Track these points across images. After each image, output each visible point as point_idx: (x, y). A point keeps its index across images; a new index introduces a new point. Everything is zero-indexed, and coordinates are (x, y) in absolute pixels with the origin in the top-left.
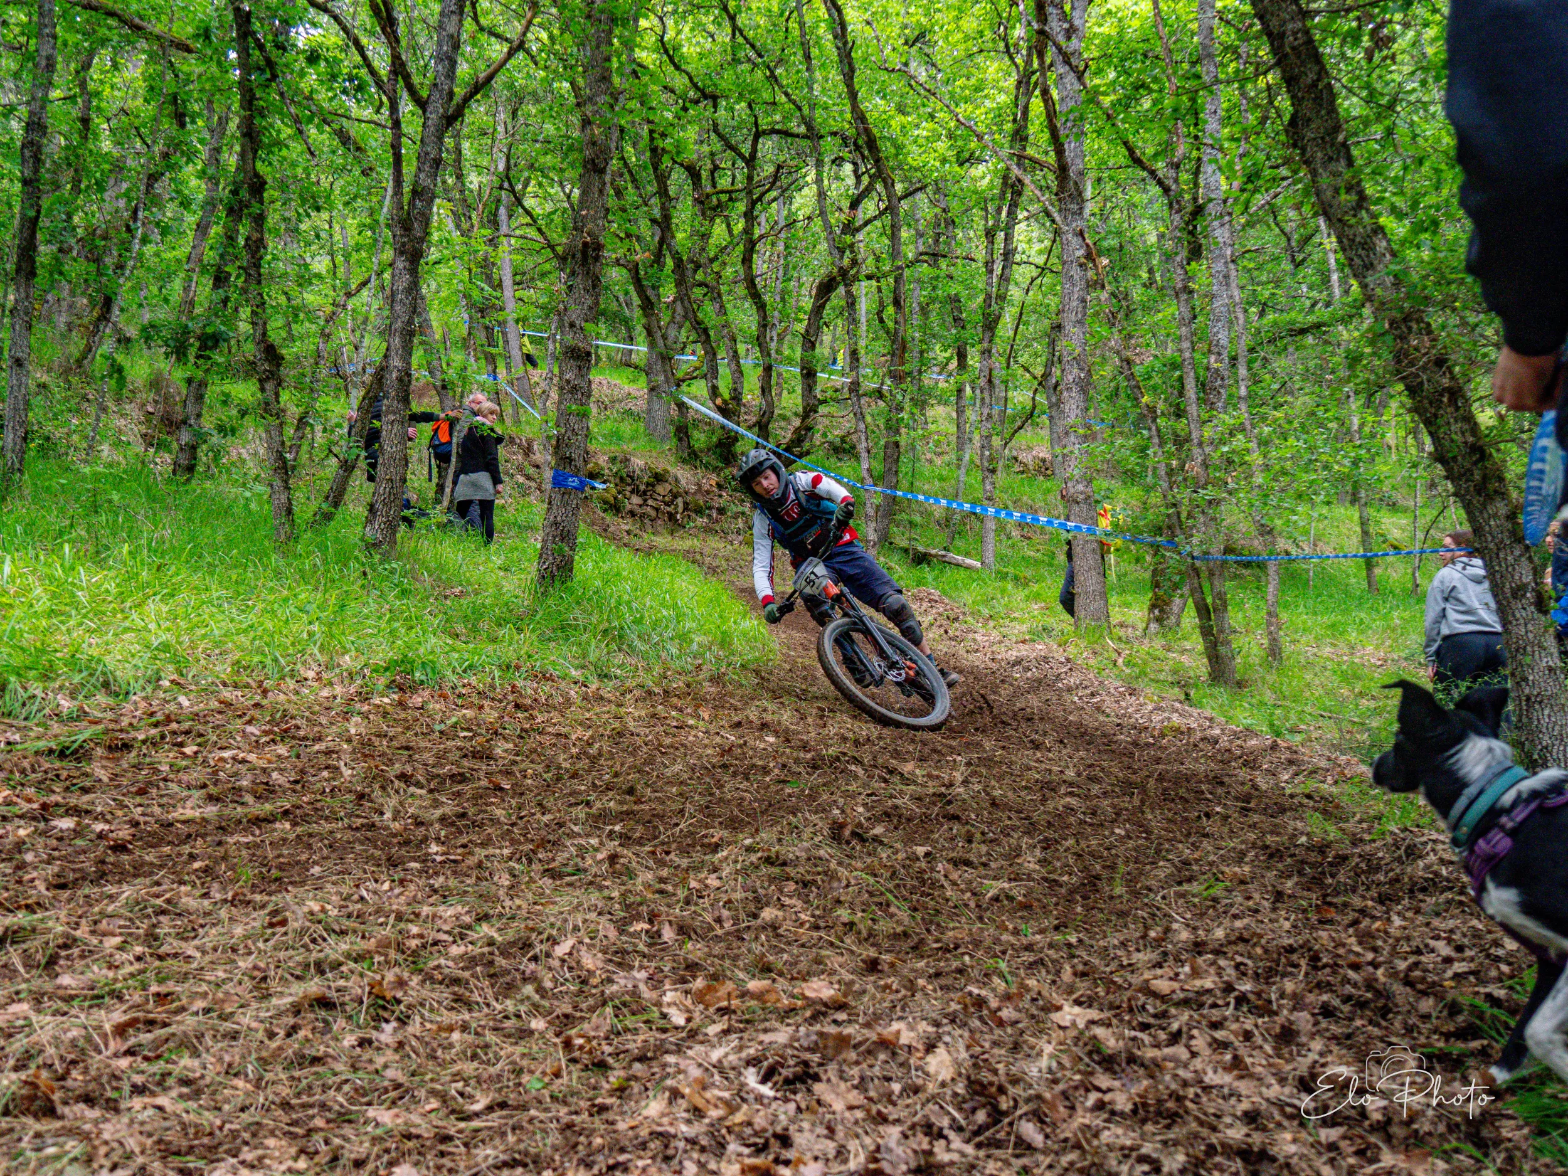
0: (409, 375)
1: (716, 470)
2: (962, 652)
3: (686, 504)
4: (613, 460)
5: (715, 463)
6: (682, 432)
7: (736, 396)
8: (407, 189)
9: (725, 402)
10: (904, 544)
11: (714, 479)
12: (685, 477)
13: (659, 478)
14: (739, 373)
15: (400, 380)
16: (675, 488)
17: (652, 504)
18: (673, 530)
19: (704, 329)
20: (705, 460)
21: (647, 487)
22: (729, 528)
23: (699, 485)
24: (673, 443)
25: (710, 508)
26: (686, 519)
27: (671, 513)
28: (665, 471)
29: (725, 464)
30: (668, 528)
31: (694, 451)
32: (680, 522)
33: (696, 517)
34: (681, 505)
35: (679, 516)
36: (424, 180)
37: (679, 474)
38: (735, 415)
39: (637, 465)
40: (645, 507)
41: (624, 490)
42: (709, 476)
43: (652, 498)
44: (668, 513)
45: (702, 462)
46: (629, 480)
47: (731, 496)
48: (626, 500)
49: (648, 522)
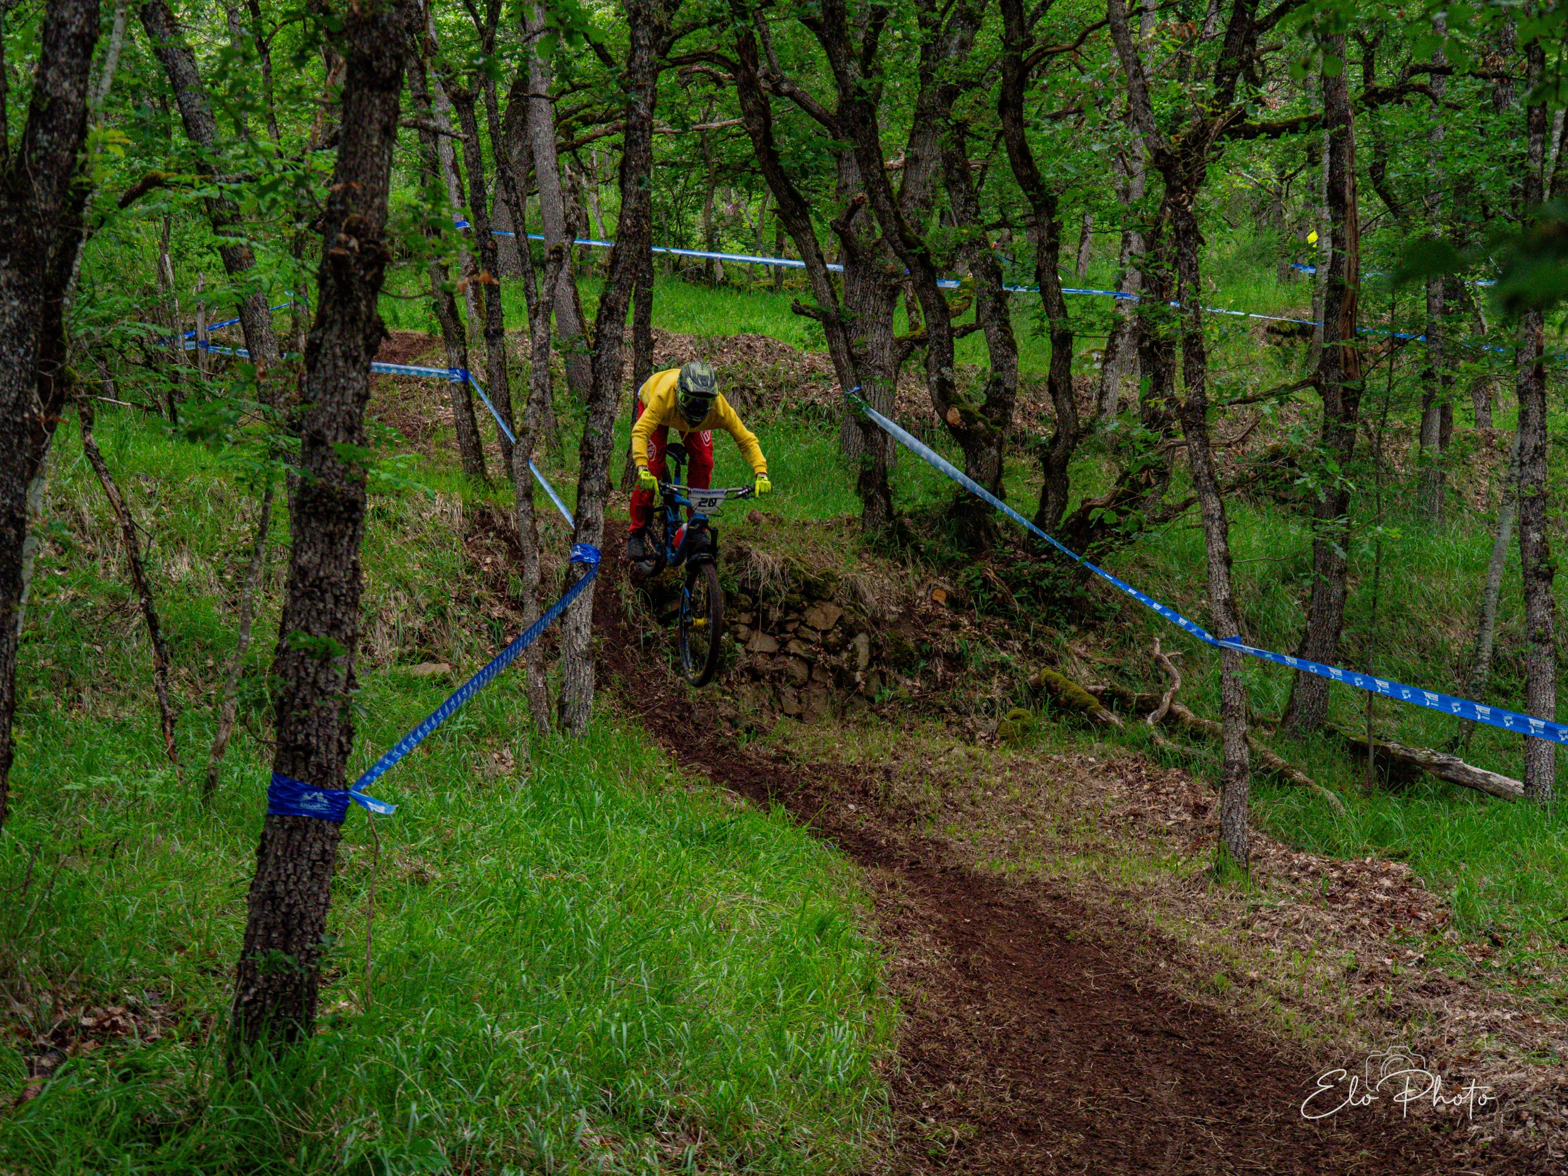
1: (949, 566)
3: (874, 646)
5: (947, 551)
7: (1000, 399)
9: (967, 416)
10: (1359, 733)
11: (943, 586)
12: (875, 583)
13: (813, 592)
16: (851, 613)
17: (799, 652)
18: (844, 708)
19: (921, 257)
20: (925, 543)
21: (786, 614)
22: (970, 701)
23: (908, 603)
24: (853, 507)
25: (929, 656)
26: (875, 682)
27: (841, 669)
28: (829, 577)
29: (969, 552)
30: (833, 703)
31: (902, 524)
32: (862, 687)
33: (899, 677)
34: (863, 652)
35: (858, 676)
36: (56, 85)
37: (864, 581)
38: (990, 444)
39: (765, 565)
40: (782, 659)
41: (734, 623)
42: (932, 581)
43: (798, 638)
44: (833, 669)
45: (916, 548)
46: (745, 600)
47: (979, 626)
48: (739, 646)
49: (789, 691)
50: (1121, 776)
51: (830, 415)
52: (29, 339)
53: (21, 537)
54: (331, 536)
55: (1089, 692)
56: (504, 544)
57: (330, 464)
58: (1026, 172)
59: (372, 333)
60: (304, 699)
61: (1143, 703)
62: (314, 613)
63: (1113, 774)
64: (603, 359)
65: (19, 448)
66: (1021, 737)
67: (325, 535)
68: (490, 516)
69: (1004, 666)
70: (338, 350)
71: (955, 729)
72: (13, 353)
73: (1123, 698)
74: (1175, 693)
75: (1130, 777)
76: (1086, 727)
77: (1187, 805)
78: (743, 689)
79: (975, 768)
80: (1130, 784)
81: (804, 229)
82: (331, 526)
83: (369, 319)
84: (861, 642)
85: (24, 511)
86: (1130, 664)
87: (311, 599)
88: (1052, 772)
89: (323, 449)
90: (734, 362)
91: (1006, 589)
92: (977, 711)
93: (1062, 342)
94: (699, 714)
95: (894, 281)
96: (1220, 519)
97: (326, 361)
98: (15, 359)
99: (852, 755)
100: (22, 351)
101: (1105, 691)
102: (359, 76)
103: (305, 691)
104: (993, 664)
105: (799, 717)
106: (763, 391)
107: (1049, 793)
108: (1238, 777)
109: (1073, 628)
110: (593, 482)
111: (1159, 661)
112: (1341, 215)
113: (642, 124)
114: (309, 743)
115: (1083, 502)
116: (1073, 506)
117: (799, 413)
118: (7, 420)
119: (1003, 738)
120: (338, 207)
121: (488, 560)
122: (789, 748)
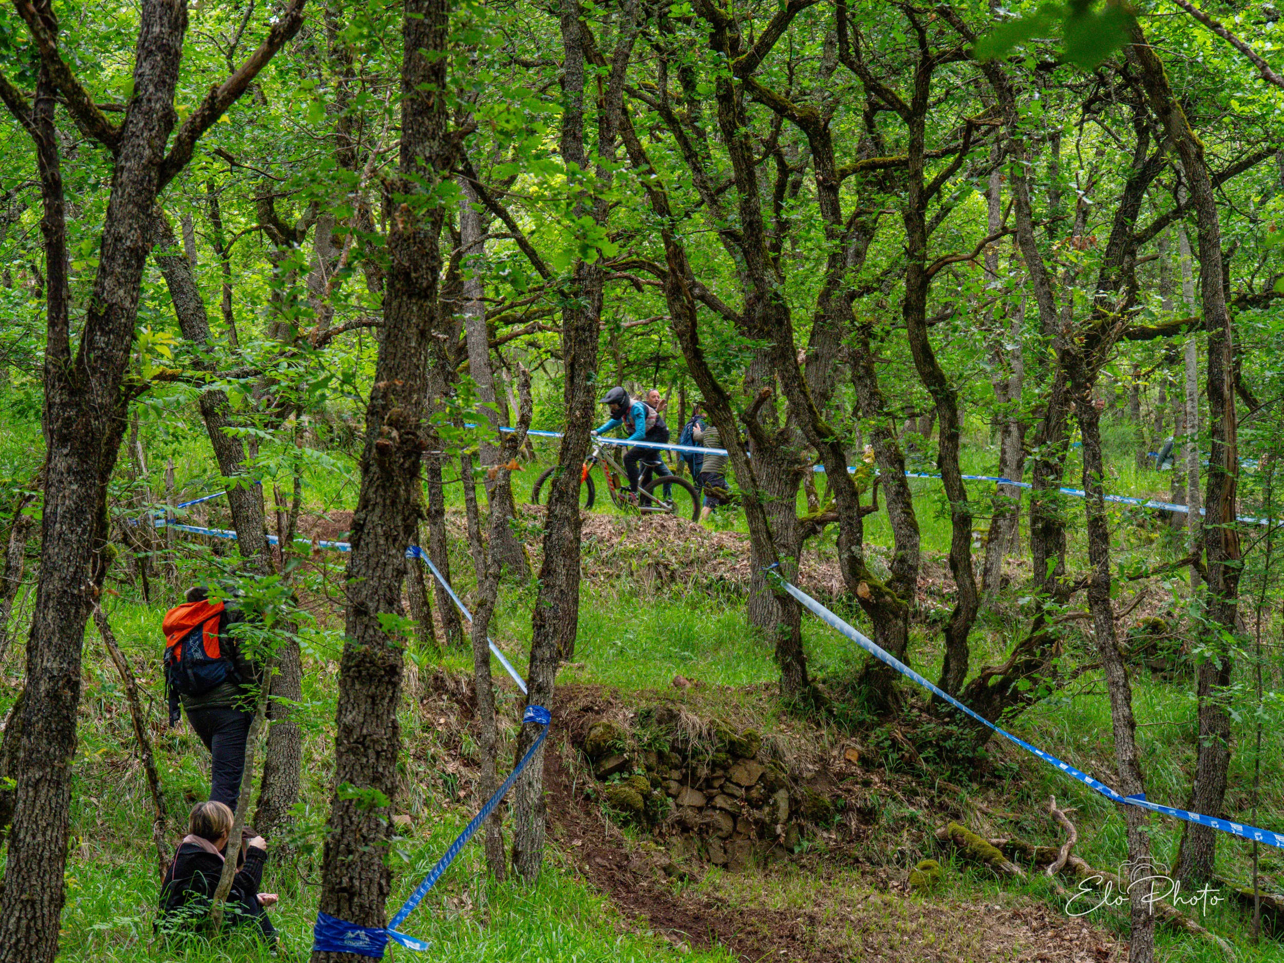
0: (74, 686)
1: (860, 728)
3: (793, 801)
4: (645, 718)
5: (858, 714)
6: (790, 652)
7: (904, 575)
8: (77, 314)
9: (875, 590)
10: (1245, 885)
11: (855, 748)
12: (794, 743)
13: (737, 751)
14: (909, 527)
15: (54, 696)
16: (772, 770)
17: (725, 806)
18: (766, 859)
19: (832, 445)
20: (837, 707)
21: (713, 771)
22: (882, 851)
23: (823, 761)
24: (771, 674)
25: (844, 810)
26: (794, 835)
27: (763, 822)
28: (752, 738)
29: (878, 715)
30: (756, 853)
31: (816, 689)
32: (782, 840)
33: (816, 830)
34: (784, 806)
35: (779, 829)
36: (112, 292)
37: (782, 741)
38: (897, 617)
39: (694, 725)
40: (709, 812)
41: (665, 779)
42: (844, 742)
43: (724, 793)
44: (756, 822)
45: (830, 712)
46: (676, 758)
47: (889, 783)
48: (670, 800)
49: (715, 843)
50: (1026, 923)
51: (737, 590)
52: (86, 519)
53: (75, 698)
54: (373, 698)
55: (993, 844)
56: (456, 706)
57: (371, 632)
58: (929, 369)
59: (410, 515)
60: (348, 845)
61: (1043, 855)
62: (358, 767)
63: (1019, 921)
64: (554, 537)
65: (76, 618)
66: (931, 887)
67: (368, 696)
68: (443, 681)
69: (913, 820)
70: (379, 530)
71: (869, 878)
72: (72, 532)
73: (1024, 850)
74: (1072, 846)
75: (1034, 924)
76: (991, 878)
77: (1089, 951)
78: (674, 840)
79: (891, 915)
80: (1035, 931)
81: (726, 420)
82: (373, 689)
83: (407, 502)
84: (781, 796)
85: (78, 675)
86: (1027, 819)
87: (355, 754)
88: (962, 919)
89: (366, 619)
90: (649, 540)
91: (913, 750)
92: (889, 862)
93: (963, 523)
94: (636, 862)
95: (797, 467)
96: (1124, 686)
97: (368, 540)
98: (74, 537)
99: (777, 902)
100: (79, 530)
101: (1007, 844)
102: (398, 286)
103: (349, 838)
104: (902, 818)
105: (725, 866)
106: (676, 566)
107: (961, 939)
108: (1145, 925)
109: (975, 786)
110: (545, 649)
111: (1055, 816)
112: (1219, 409)
113: (590, 325)
114: (352, 886)
115: (983, 670)
116: (973, 673)
117: (709, 587)
118: (65, 592)
119: (914, 887)
120: (381, 402)
121: (442, 721)
122: (719, 894)
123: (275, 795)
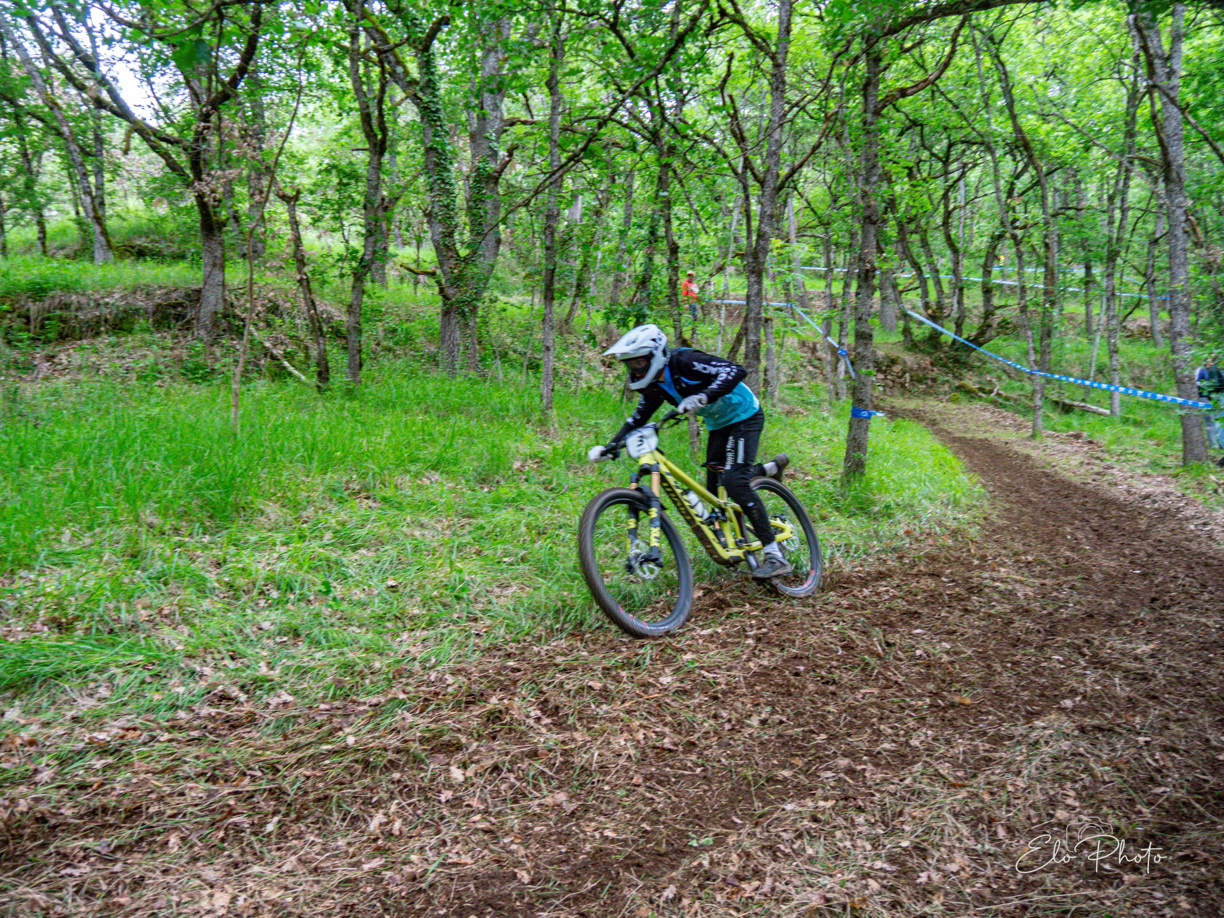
1: (930, 354)
2: (1106, 486)
3: (911, 376)
5: (929, 350)
6: (907, 332)
7: (940, 306)
8: (754, 235)
9: (934, 311)
10: (1055, 398)
11: (928, 360)
12: (910, 359)
13: (893, 362)
14: (940, 291)
16: (904, 367)
17: (891, 378)
18: (904, 394)
19: (919, 267)
20: (922, 348)
21: (887, 368)
22: (940, 391)
23: (919, 364)
24: (901, 338)
25: (926, 379)
26: (912, 386)
27: (902, 383)
28: (897, 358)
29: (935, 350)
30: (900, 392)
31: (915, 343)
32: (908, 388)
33: (918, 385)
34: (908, 378)
35: (907, 385)
36: (764, 228)
37: (906, 359)
38: (940, 319)
39: (880, 355)
40: (886, 380)
42: (925, 358)
44: (900, 383)
45: (920, 349)
47: (940, 370)
49: (889, 389)
50: (989, 411)
54: (866, 344)
55: (974, 388)
57: (864, 325)
58: (950, 242)
60: (861, 387)
61: (990, 391)
62: (862, 364)
63: (987, 410)
66: (954, 401)
69: (948, 381)
70: (865, 294)
71: (937, 399)
73: (984, 389)
74: (998, 388)
75: (992, 411)
76: (975, 398)
79: (946, 409)
80: (992, 413)
82: (866, 341)
86: (983, 380)
87: (861, 361)
88: (968, 410)
89: (862, 321)
91: (946, 360)
92: (942, 394)
93: (961, 290)
96: (1032, 337)
99: (911, 406)
101: (978, 388)
104: (945, 381)
107: (969, 416)
108: (1038, 410)
109: (966, 370)
110: (844, 332)
111: (991, 380)
114: (863, 399)
115: (969, 335)
119: (952, 401)
120: (863, 256)
123: (769, 377)
